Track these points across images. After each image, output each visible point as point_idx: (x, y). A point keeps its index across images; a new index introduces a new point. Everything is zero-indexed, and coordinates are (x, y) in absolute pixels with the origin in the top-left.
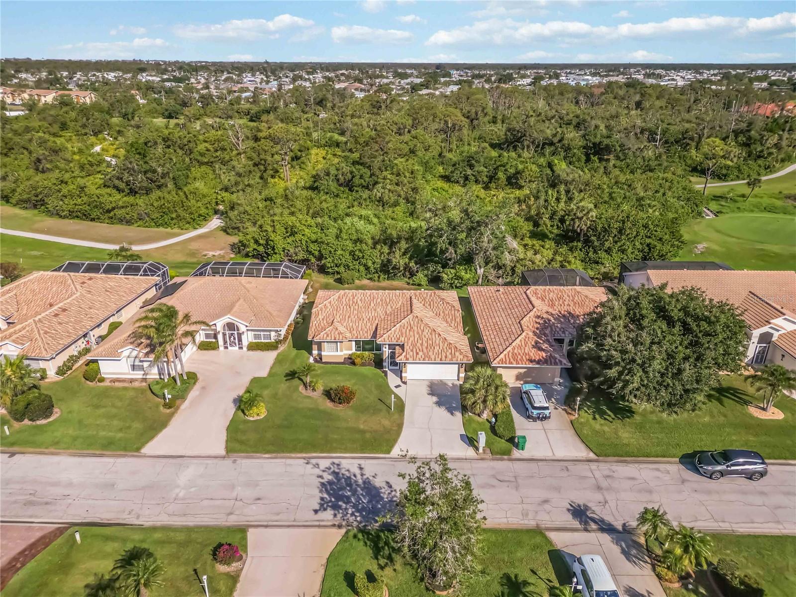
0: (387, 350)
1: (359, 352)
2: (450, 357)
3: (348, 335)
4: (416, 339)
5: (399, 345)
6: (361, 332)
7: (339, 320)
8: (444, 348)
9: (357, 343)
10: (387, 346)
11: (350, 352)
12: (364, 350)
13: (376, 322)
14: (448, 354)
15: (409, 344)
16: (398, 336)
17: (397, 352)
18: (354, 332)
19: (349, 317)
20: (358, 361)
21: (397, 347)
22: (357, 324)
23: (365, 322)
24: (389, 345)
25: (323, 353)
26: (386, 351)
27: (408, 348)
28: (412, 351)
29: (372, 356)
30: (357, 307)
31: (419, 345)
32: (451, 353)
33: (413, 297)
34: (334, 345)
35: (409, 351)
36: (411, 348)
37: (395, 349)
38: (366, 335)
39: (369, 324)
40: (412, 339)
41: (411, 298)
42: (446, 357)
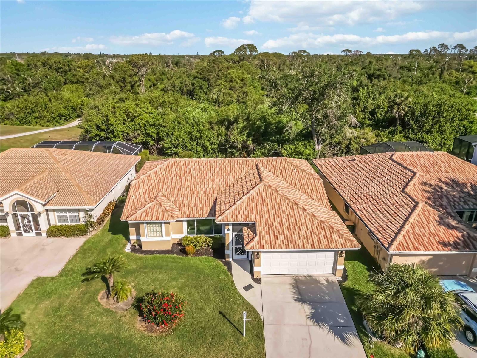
0: (230, 232)
1: (192, 236)
2: (325, 241)
3: (177, 213)
4: (272, 216)
5: (247, 225)
6: (195, 209)
7: (166, 193)
8: (314, 228)
9: (190, 223)
10: (230, 227)
11: (180, 236)
12: (200, 232)
13: (215, 195)
14: (321, 237)
15: (263, 224)
16: (246, 213)
17: (245, 235)
18: (186, 209)
19: (179, 190)
20: (190, 248)
21: (245, 229)
22: (189, 199)
23: (200, 196)
24: (233, 225)
25: (142, 239)
26: (229, 235)
27: (261, 229)
28: (268, 233)
29: (210, 241)
30: (189, 178)
31: (276, 224)
32: (325, 236)
33: (260, 165)
34: (158, 226)
35: (264, 233)
36: (266, 229)
37: (241, 231)
38: (201, 212)
39: (205, 198)
40: (266, 216)
41: (257, 166)
42: (319, 242)
